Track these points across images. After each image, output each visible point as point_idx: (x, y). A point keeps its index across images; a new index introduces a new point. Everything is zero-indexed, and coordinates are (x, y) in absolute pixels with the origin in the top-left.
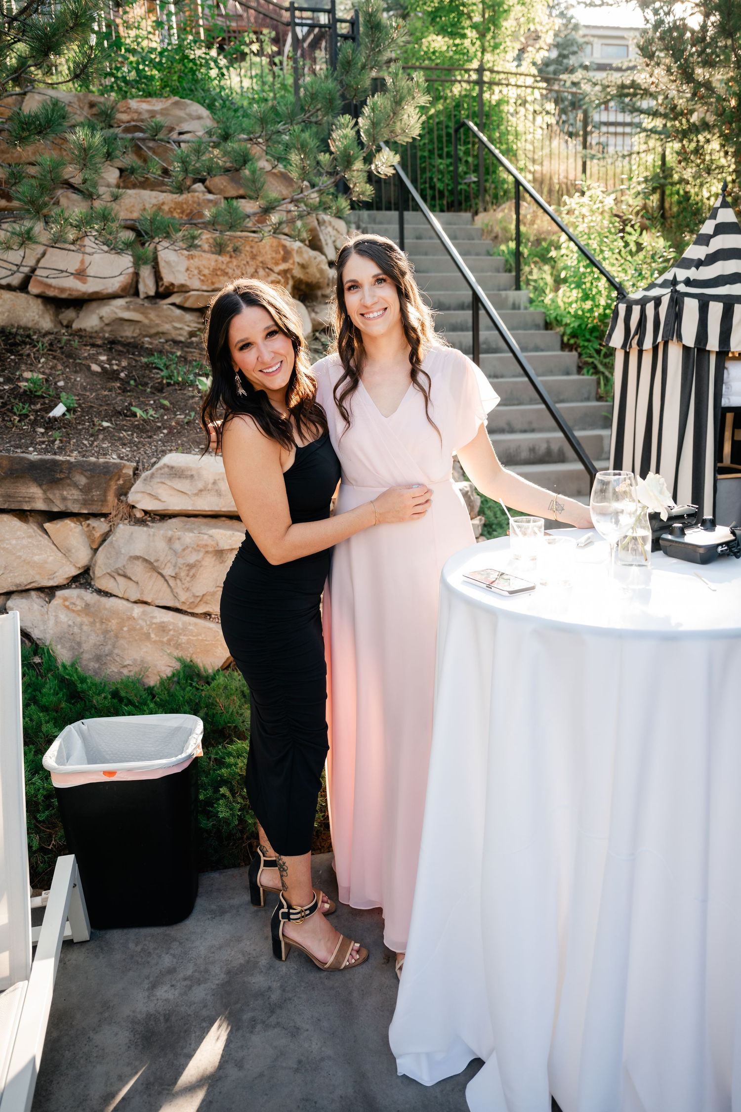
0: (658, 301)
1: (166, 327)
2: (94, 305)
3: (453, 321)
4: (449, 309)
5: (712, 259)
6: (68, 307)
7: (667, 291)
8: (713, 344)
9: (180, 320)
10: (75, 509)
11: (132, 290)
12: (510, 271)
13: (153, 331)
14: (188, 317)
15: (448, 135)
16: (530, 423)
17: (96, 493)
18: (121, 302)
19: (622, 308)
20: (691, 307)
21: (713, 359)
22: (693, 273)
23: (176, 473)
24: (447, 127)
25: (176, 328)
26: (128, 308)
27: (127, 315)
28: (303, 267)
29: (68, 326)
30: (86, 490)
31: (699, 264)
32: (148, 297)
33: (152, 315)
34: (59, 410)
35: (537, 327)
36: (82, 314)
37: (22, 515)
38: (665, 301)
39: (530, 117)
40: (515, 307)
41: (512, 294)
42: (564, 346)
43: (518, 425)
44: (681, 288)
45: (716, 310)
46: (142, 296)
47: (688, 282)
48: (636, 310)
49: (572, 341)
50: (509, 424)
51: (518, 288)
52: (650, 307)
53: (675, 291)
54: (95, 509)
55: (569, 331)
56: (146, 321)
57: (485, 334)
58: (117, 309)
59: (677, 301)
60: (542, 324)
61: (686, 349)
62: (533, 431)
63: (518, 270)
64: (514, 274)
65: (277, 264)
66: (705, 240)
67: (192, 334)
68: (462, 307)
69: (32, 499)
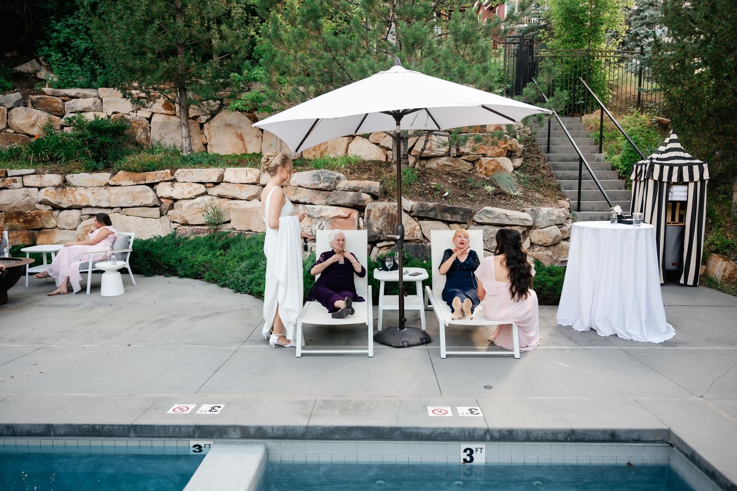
0: (646, 165)
1: (461, 168)
2: (434, 159)
3: (570, 166)
4: (568, 161)
5: (667, 151)
6: (423, 160)
7: (649, 161)
8: (665, 179)
9: (466, 165)
10: (459, 220)
11: (448, 154)
12: (596, 144)
13: (456, 169)
14: (469, 164)
15: (571, 79)
16: (602, 208)
17: (465, 217)
18: (445, 158)
19: (635, 166)
20: (657, 168)
21: (665, 185)
22: (659, 156)
23: (488, 212)
24: (570, 76)
25: (465, 168)
26: (448, 161)
27: (447, 163)
28: (511, 145)
29: (424, 166)
30: (462, 216)
31: (662, 153)
32: (454, 157)
33: (456, 163)
34: (447, 194)
35: (608, 169)
36: (428, 162)
37: (443, 221)
38: (648, 165)
39: (612, 70)
40: (598, 160)
41: (597, 155)
42: (619, 178)
43: (596, 209)
44: (654, 161)
45: (666, 169)
46: (452, 156)
47: (657, 159)
48: (639, 167)
49: (623, 176)
50: (592, 208)
51: (601, 152)
52: (644, 166)
53: (651, 162)
54: (464, 221)
55: (622, 171)
56: (454, 165)
57: (584, 172)
58: (443, 161)
59: (652, 166)
60: (610, 168)
61: (655, 181)
62: (602, 211)
63: (601, 144)
64: (598, 146)
65: (502, 145)
66: (665, 145)
67: (470, 170)
68: (574, 160)
69: (447, 217)
